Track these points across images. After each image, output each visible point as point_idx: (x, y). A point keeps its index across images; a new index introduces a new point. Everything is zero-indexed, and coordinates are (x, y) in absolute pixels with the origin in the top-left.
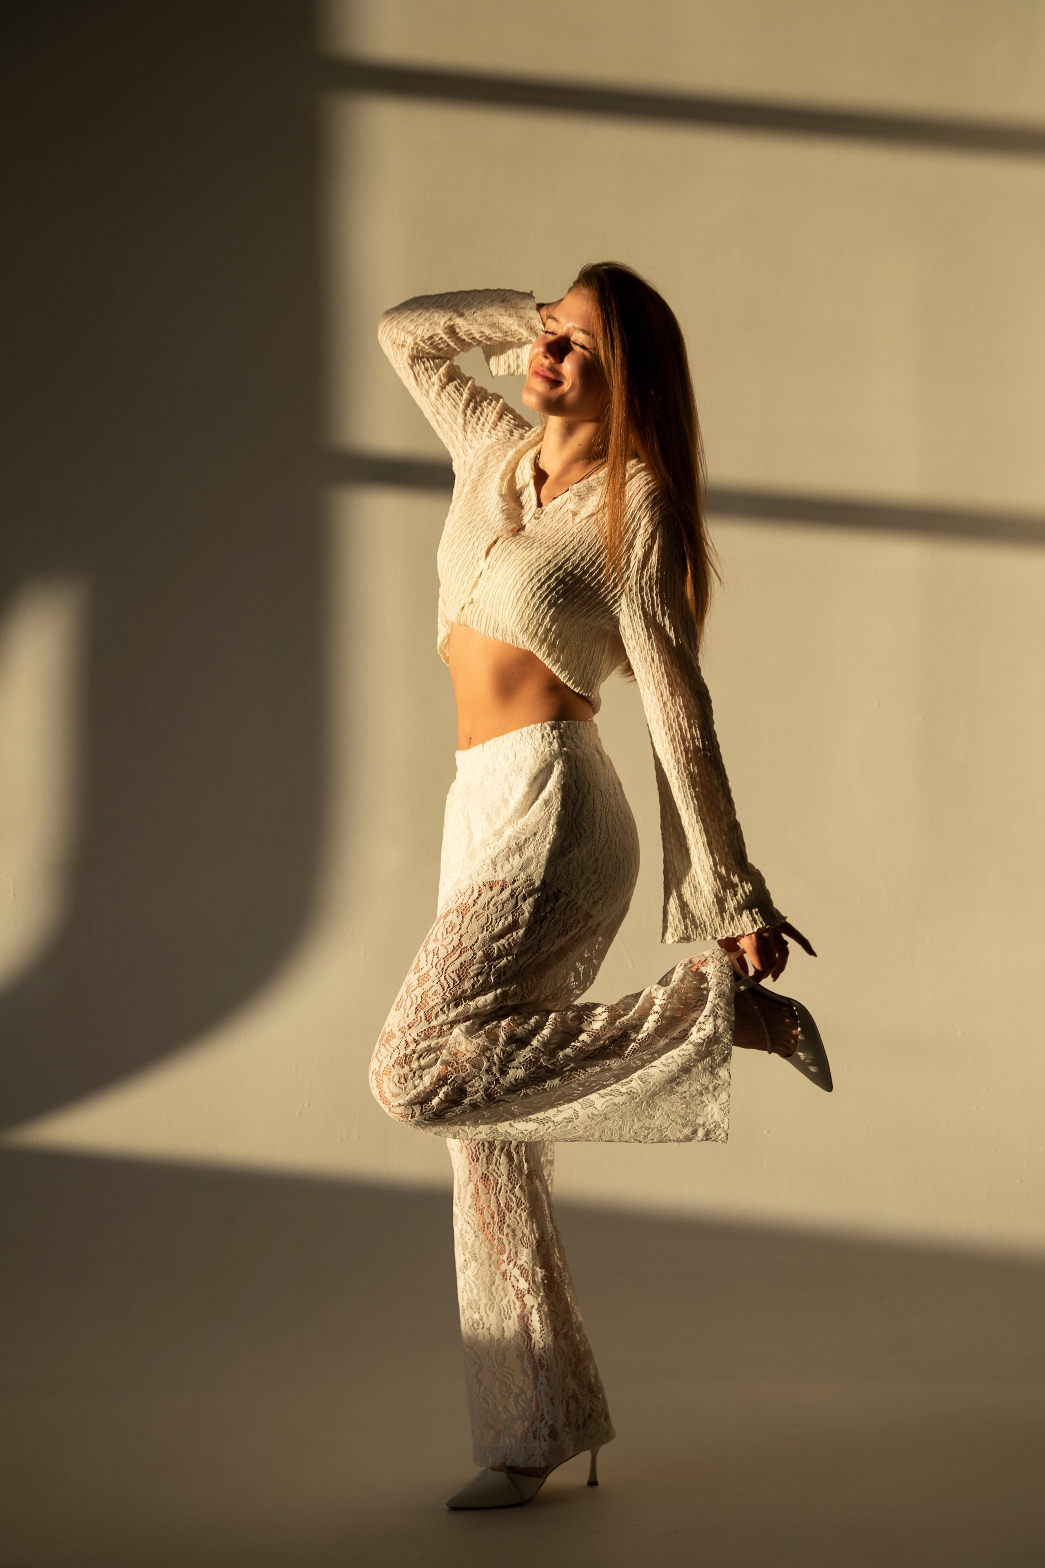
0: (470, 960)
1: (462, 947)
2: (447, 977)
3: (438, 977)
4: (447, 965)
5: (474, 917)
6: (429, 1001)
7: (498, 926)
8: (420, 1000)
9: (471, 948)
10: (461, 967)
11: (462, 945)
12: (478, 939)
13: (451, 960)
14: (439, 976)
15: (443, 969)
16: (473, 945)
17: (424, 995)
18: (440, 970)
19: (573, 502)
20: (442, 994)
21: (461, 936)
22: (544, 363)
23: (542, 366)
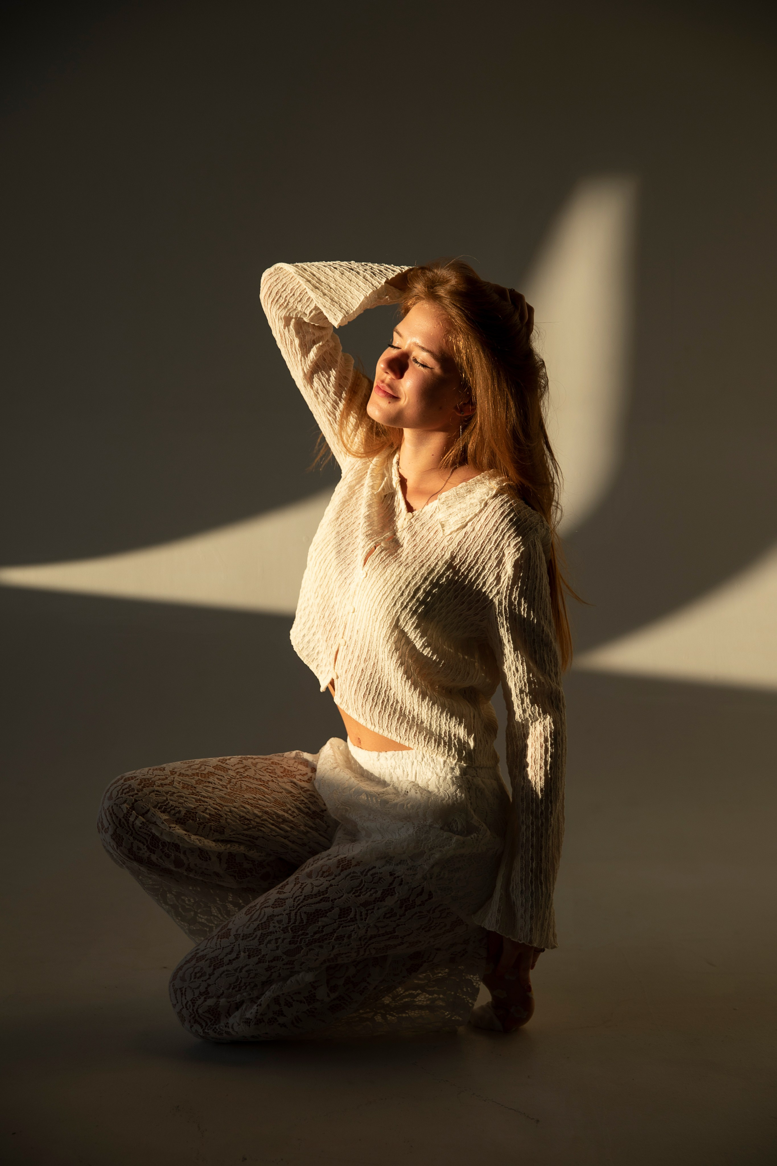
0: (325, 910)
1: (325, 896)
2: (298, 914)
3: (290, 909)
4: (304, 904)
5: (350, 876)
6: (272, 925)
7: (365, 894)
8: (265, 919)
9: (332, 900)
10: (314, 913)
11: (327, 893)
12: (342, 896)
13: (310, 901)
14: (292, 909)
15: (299, 905)
16: (335, 899)
17: (271, 917)
18: (296, 904)
19: (442, 511)
20: (285, 926)
21: (331, 885)
22: (385, 379)
23: (383, 382)
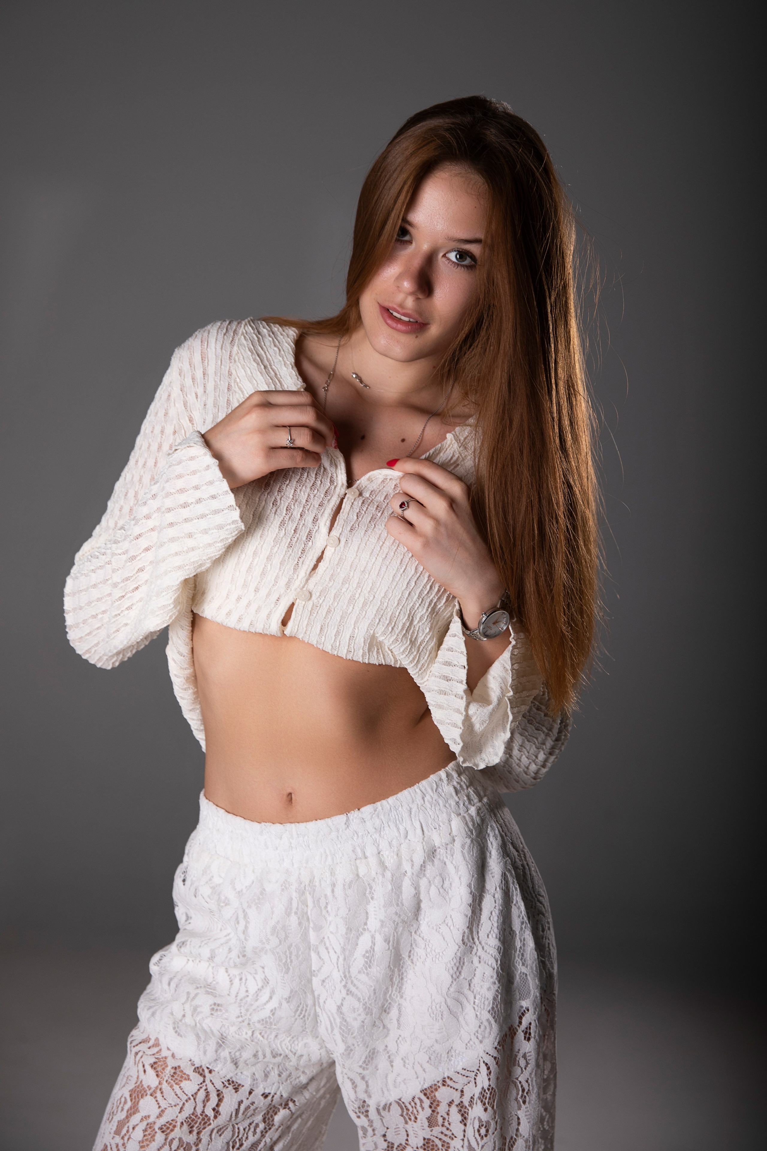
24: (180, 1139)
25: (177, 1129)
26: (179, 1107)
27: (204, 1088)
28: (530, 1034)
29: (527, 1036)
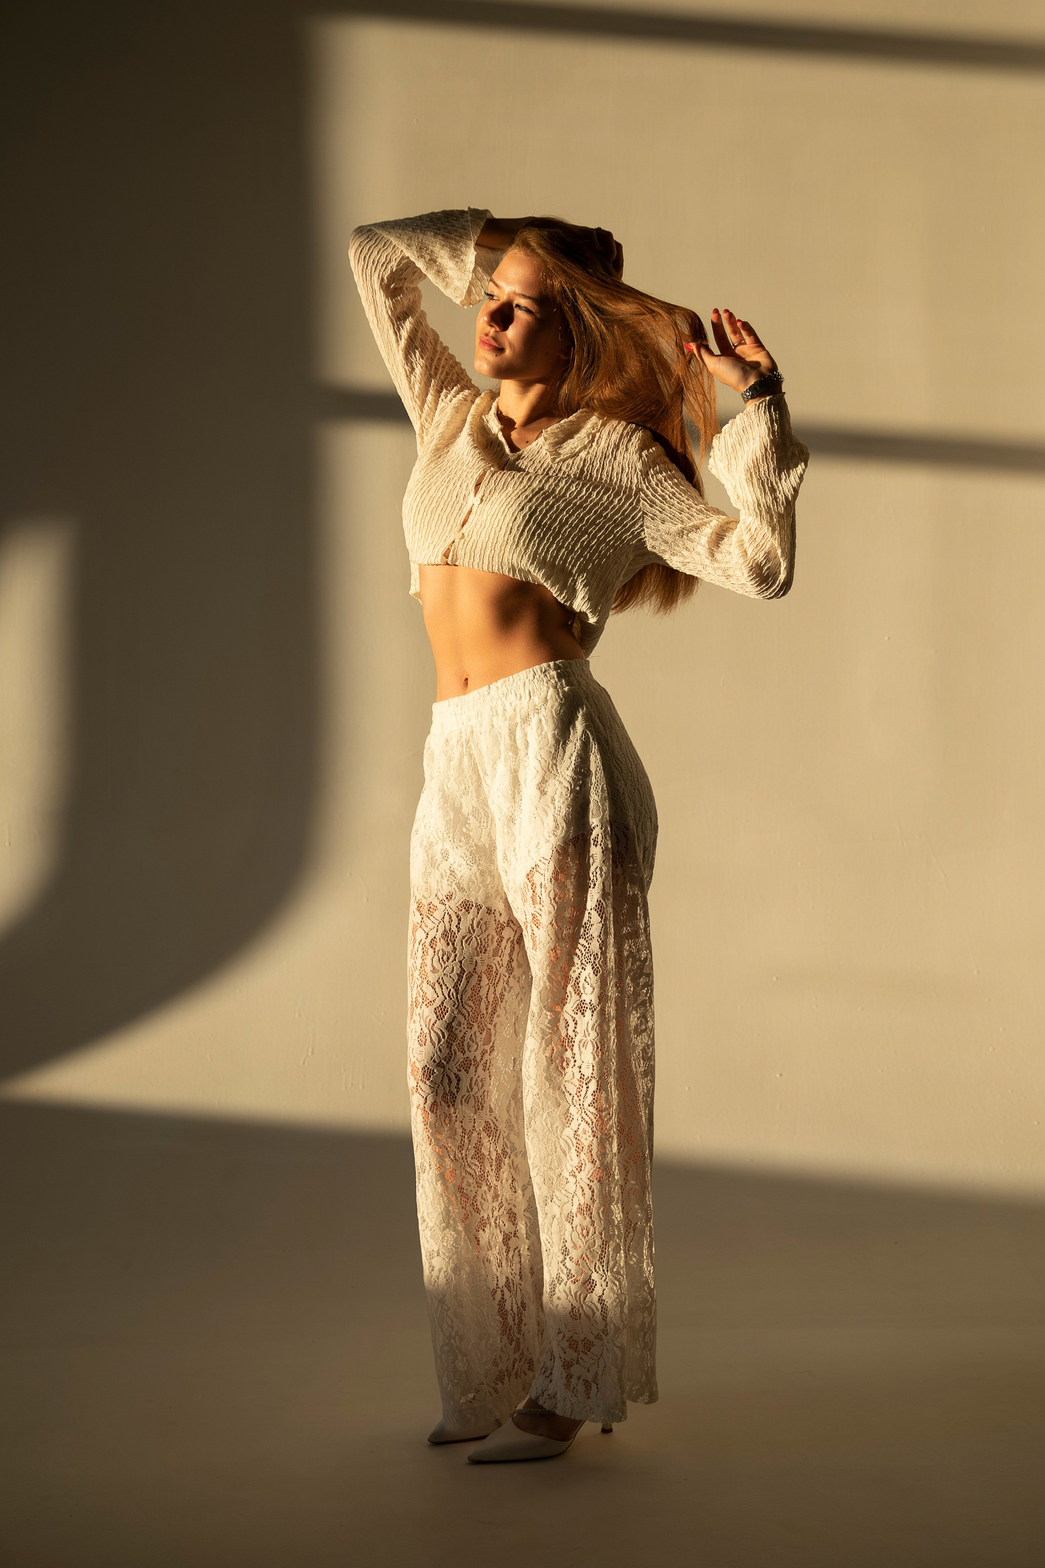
22: (489, 332)
23: (487, 335)
24: (442, 950)
25: (438, 943)
26: (436, 929)
27: (447, 912)
28: (597, 842)
29: (596, 843)
